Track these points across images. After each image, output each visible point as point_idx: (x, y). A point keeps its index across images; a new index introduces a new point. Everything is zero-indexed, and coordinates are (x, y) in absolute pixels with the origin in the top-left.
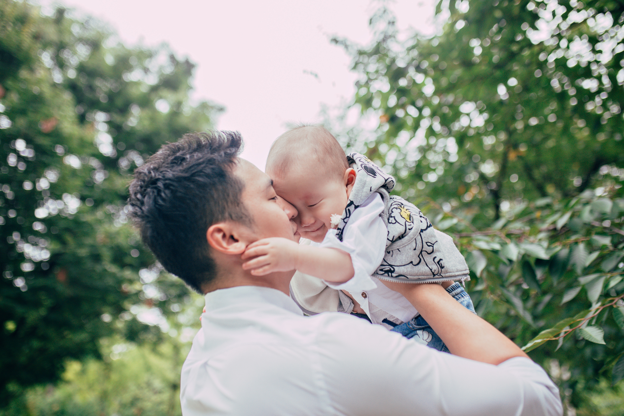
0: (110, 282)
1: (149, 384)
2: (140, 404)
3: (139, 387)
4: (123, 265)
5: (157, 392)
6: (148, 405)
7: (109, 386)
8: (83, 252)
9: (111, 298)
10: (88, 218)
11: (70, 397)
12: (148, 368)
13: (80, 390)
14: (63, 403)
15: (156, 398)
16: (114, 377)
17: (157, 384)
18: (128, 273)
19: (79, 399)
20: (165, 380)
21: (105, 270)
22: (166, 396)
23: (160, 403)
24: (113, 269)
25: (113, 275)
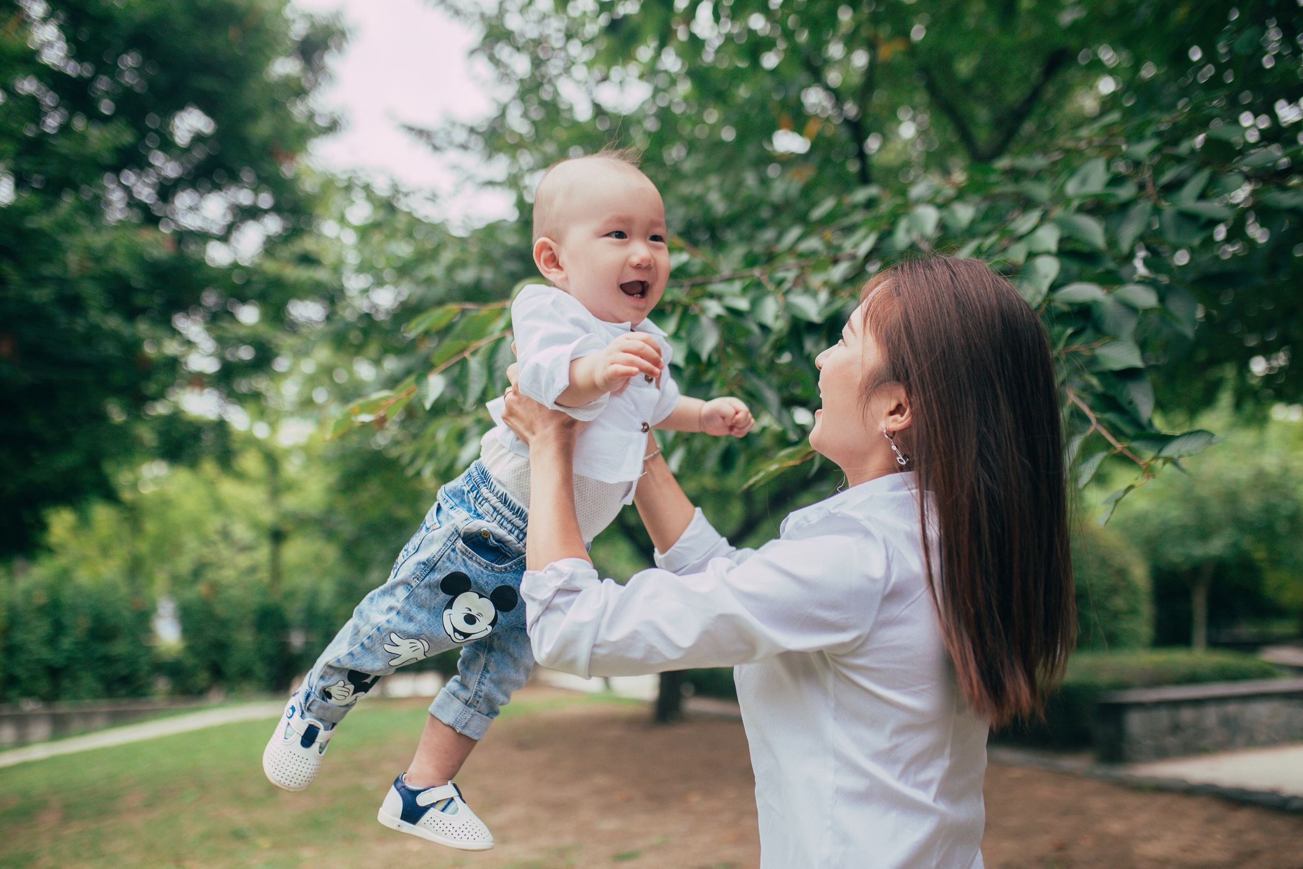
0: (110, 349)
1: (225, 535)
2: (211, 575)
3: (206, 542)
4: (132, 314)
5: (246, 548)
6: (228, 575)
7: (143, 547)
8: (42, 295)
9: (118, 377)
10: (42, 221)
11: (65, 574)
12: (218, 506)
13: (83, 559)
14: (54, 589)
15: (244, 561)
16: (151, 527)
17: (241, 532)
18: (143, 327)
19: (83, 577)
20: (255, 525)
21: (96, 327)
22: (263, 553)
23: (253, 570)
24: (113, 322)
25: (115, 336)
